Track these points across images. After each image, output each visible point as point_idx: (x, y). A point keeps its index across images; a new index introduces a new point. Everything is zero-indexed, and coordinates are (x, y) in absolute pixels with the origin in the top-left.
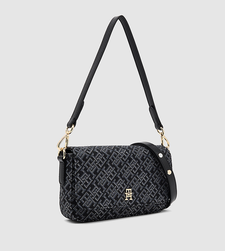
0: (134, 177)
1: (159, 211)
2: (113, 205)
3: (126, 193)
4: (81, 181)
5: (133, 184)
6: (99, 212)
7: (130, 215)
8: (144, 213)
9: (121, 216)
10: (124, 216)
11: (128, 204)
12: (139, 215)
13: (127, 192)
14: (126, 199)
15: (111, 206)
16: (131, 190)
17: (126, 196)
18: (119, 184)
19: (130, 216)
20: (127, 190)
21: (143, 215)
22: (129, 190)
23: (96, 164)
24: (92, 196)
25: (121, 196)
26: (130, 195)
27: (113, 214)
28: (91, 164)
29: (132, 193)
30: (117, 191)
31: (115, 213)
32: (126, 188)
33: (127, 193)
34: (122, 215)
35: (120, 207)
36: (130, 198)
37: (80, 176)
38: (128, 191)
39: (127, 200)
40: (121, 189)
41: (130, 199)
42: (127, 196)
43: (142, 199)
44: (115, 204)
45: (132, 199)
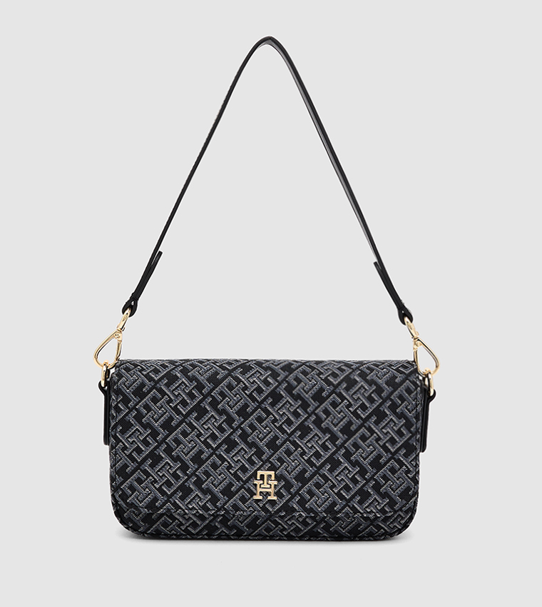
0: (285, 442)
1: (381, 536)
2: (216, 507)
3: (256, 482)
4: (124, 444)
5: (281, 460)
6: (188, 520)
7: (285, 536)
8: (330, 537)
9: (256, 536)
10: (267, 536)
11: (264, 508)
12: (316, 540)
13: (258, 478)
14: (258, 497)
16: (272, 473)
17: (256, 490)
18: (238, 457)
19: (284, 540)
20: (259, 473)
21: (327, 540)
22: (266, 473)
23: (170, 406)
24: (155, 481)
25: (242, 487)
26: (269, 486)
27: (229, 528)
28: (155, 404)
29: (276, 483)
30: (230, 473)
31: (234, 527)
32: (259, 469)
33: (261, 482)
34: (260, 535)
36: (268, 494)
37: (123, 432)
38: (262, 476)
39: (261, 498)
40: (244, 469)
41: (269, 498)
42: (259, 490)
43: (309, 500)
44: (223, 507)
45: (275, 498)
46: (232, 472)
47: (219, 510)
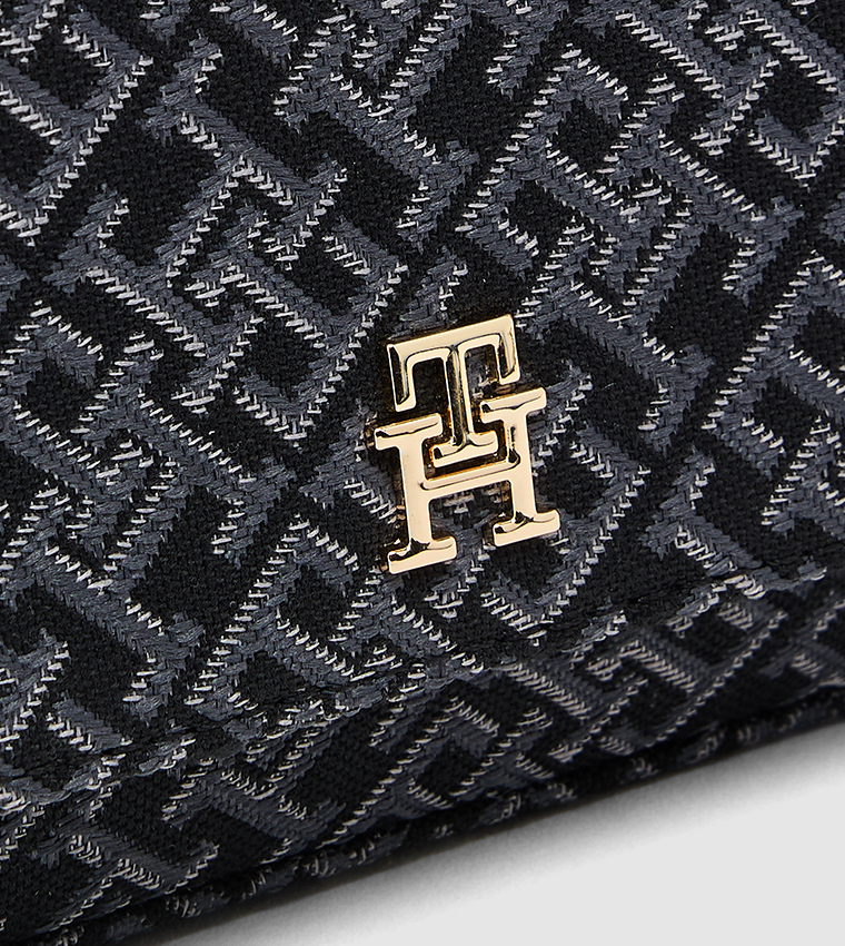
0: (547, 58)
5: (534, 209)
7: (564, 774)
9: (357, 841)
14: (421, 551)
15: (70, 761)
16: (498, 331)
18: (224, 274)
25: (289, 505)
27: (170, 846)
29: (536, 400)
30: (183, 415)
31: (210, 821)
32: (388, 327)
33: (433, 424)
34: (386, 825)
35: (298, 735)
36: (493, 504)
40: (278, 358)
41: (509, 535)
42: (423, 492)
43: (782, 466)
44: (174, 707)
45: (548, 524)
46: (198, 403)
47: (148, 737)
